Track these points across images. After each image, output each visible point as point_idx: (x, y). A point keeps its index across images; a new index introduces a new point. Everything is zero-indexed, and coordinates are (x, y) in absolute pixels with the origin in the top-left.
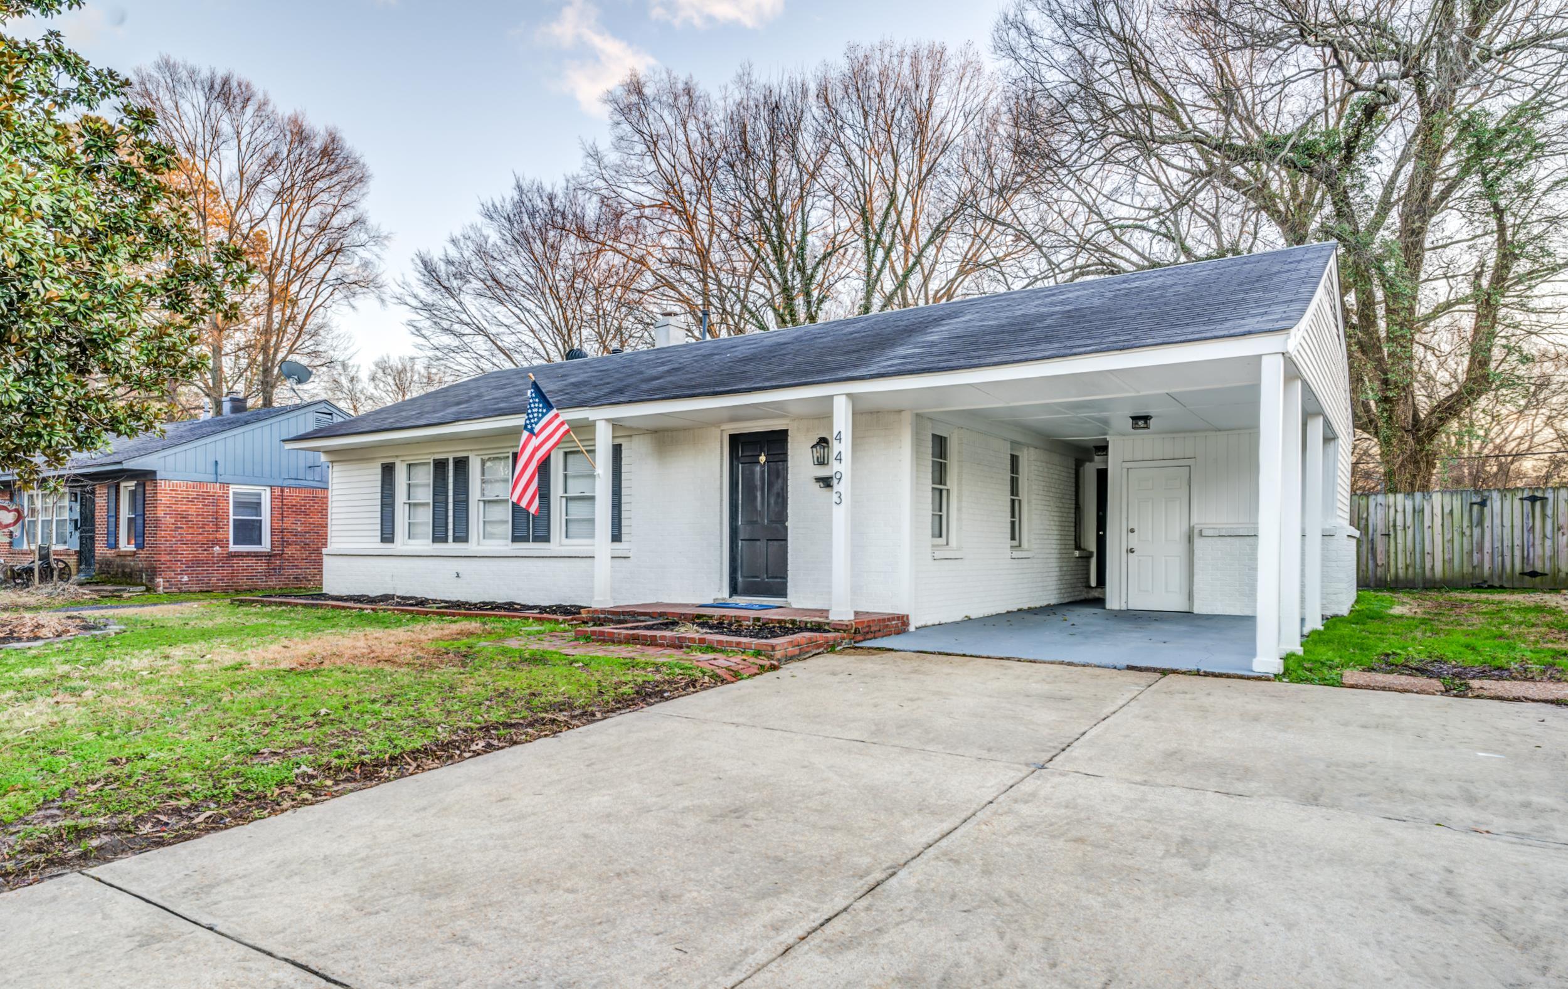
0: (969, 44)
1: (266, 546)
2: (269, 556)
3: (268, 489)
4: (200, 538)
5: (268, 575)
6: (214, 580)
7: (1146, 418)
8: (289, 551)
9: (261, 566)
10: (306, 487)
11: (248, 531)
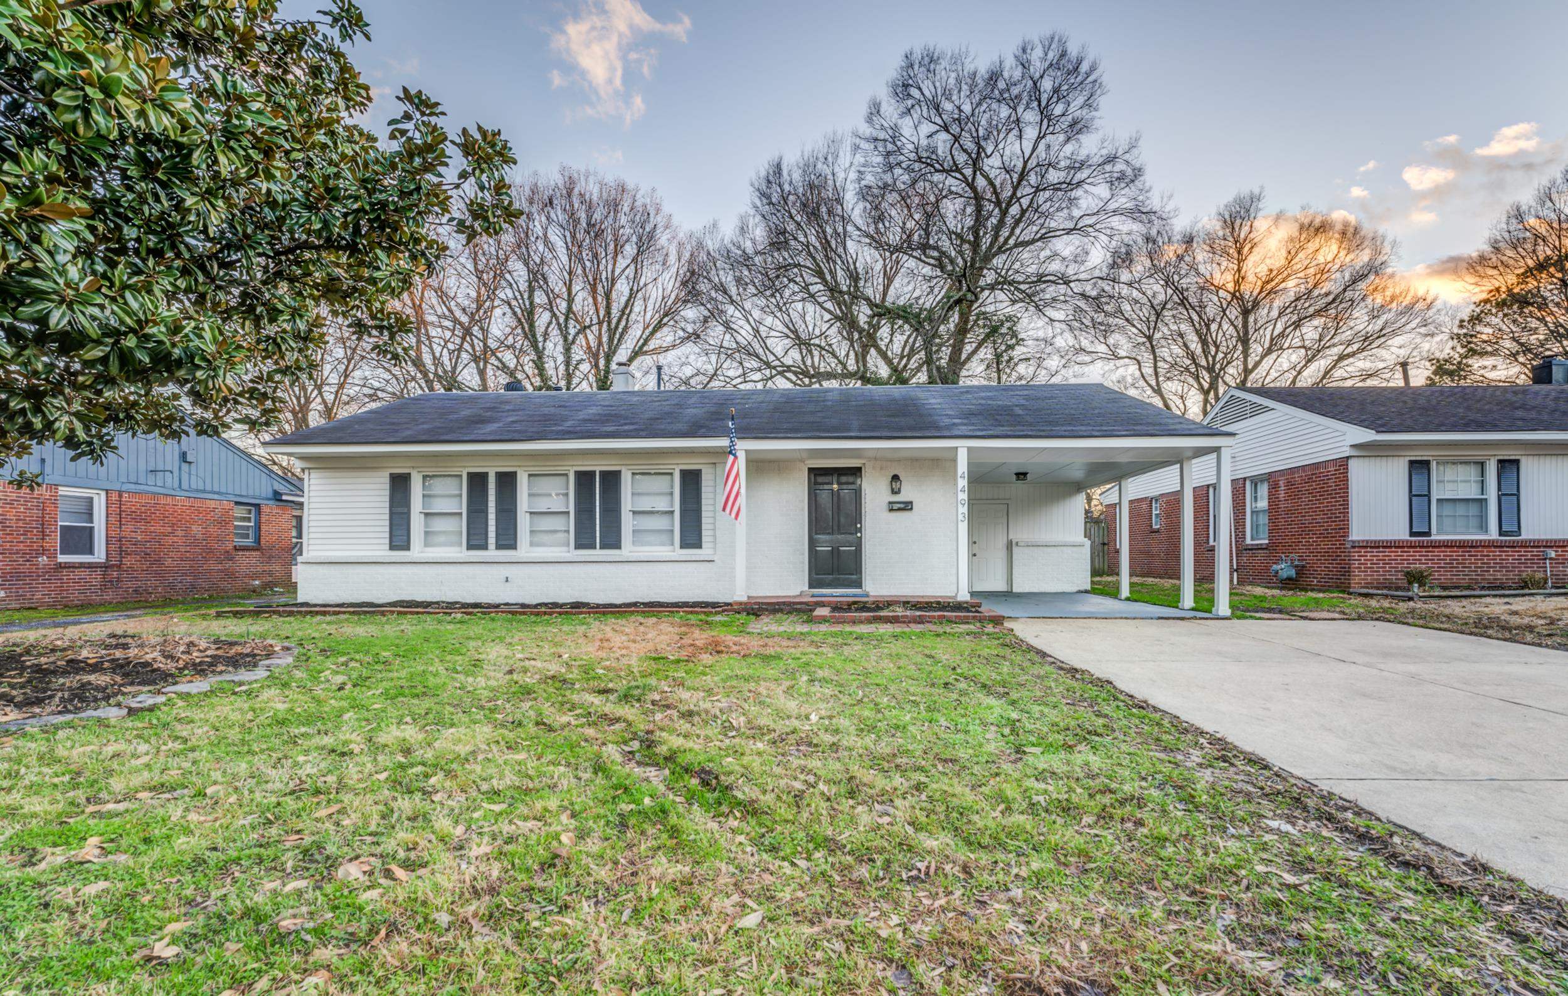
0: (654, 190)
1: (100, 554)
2: (105, 567)
3: (103, 494)
4: (21, 546)
5: (104, 587)
6: (38, 596)
7: (1025, 474)
8: (127, 562)
9: (96, 578)
10: (147, 492)
11: (78, 539)
